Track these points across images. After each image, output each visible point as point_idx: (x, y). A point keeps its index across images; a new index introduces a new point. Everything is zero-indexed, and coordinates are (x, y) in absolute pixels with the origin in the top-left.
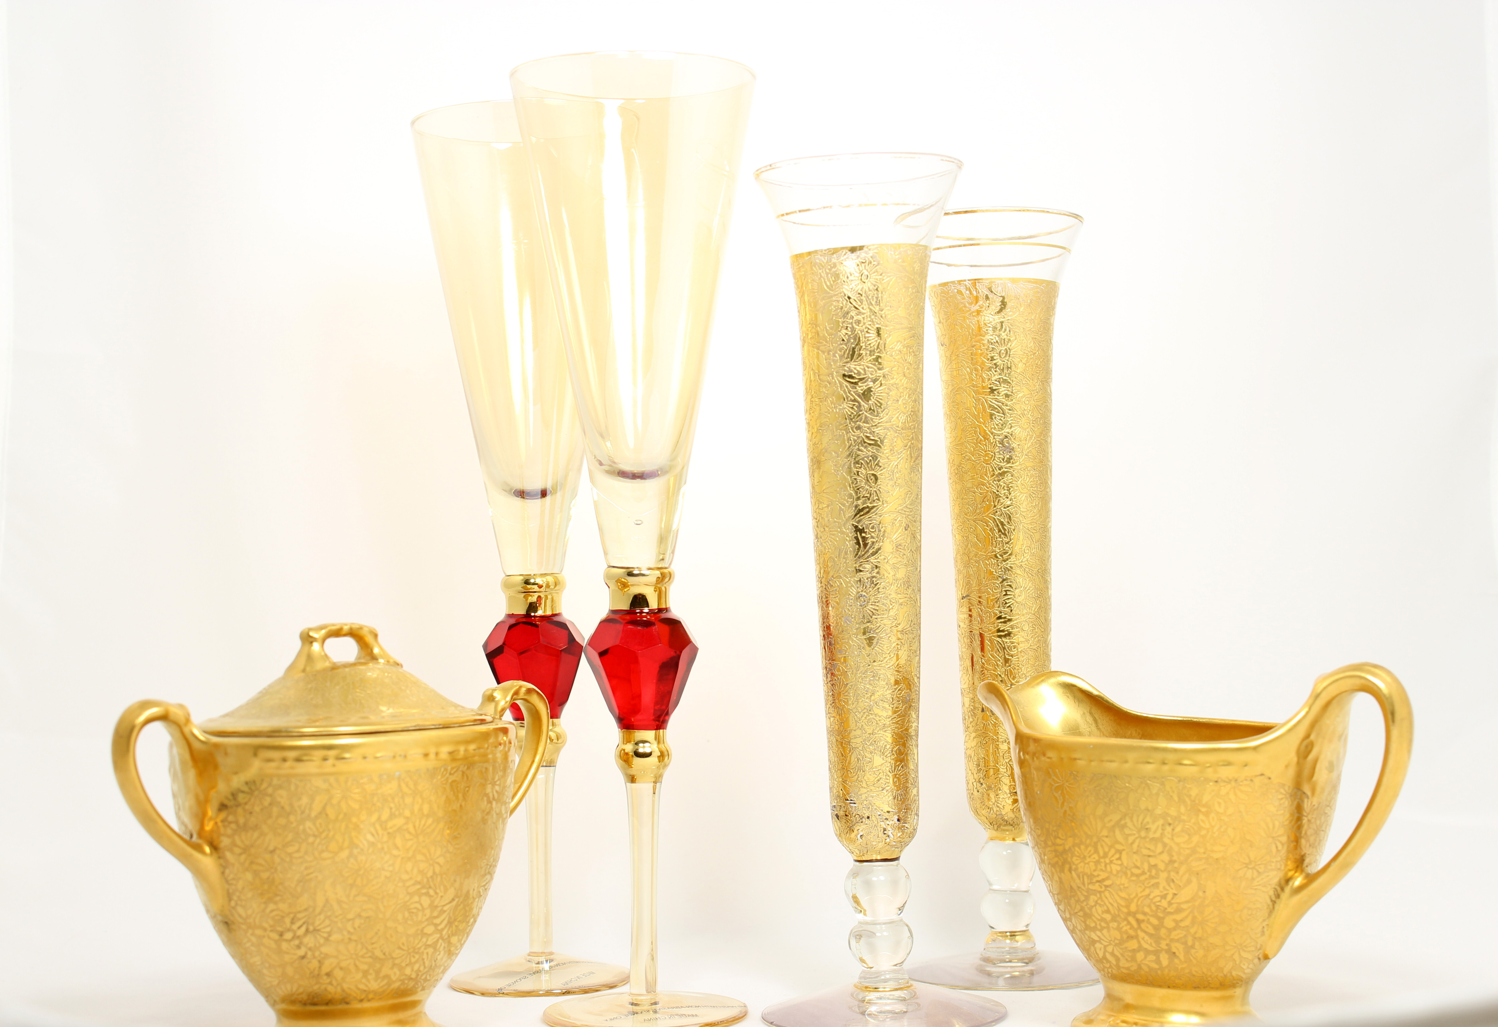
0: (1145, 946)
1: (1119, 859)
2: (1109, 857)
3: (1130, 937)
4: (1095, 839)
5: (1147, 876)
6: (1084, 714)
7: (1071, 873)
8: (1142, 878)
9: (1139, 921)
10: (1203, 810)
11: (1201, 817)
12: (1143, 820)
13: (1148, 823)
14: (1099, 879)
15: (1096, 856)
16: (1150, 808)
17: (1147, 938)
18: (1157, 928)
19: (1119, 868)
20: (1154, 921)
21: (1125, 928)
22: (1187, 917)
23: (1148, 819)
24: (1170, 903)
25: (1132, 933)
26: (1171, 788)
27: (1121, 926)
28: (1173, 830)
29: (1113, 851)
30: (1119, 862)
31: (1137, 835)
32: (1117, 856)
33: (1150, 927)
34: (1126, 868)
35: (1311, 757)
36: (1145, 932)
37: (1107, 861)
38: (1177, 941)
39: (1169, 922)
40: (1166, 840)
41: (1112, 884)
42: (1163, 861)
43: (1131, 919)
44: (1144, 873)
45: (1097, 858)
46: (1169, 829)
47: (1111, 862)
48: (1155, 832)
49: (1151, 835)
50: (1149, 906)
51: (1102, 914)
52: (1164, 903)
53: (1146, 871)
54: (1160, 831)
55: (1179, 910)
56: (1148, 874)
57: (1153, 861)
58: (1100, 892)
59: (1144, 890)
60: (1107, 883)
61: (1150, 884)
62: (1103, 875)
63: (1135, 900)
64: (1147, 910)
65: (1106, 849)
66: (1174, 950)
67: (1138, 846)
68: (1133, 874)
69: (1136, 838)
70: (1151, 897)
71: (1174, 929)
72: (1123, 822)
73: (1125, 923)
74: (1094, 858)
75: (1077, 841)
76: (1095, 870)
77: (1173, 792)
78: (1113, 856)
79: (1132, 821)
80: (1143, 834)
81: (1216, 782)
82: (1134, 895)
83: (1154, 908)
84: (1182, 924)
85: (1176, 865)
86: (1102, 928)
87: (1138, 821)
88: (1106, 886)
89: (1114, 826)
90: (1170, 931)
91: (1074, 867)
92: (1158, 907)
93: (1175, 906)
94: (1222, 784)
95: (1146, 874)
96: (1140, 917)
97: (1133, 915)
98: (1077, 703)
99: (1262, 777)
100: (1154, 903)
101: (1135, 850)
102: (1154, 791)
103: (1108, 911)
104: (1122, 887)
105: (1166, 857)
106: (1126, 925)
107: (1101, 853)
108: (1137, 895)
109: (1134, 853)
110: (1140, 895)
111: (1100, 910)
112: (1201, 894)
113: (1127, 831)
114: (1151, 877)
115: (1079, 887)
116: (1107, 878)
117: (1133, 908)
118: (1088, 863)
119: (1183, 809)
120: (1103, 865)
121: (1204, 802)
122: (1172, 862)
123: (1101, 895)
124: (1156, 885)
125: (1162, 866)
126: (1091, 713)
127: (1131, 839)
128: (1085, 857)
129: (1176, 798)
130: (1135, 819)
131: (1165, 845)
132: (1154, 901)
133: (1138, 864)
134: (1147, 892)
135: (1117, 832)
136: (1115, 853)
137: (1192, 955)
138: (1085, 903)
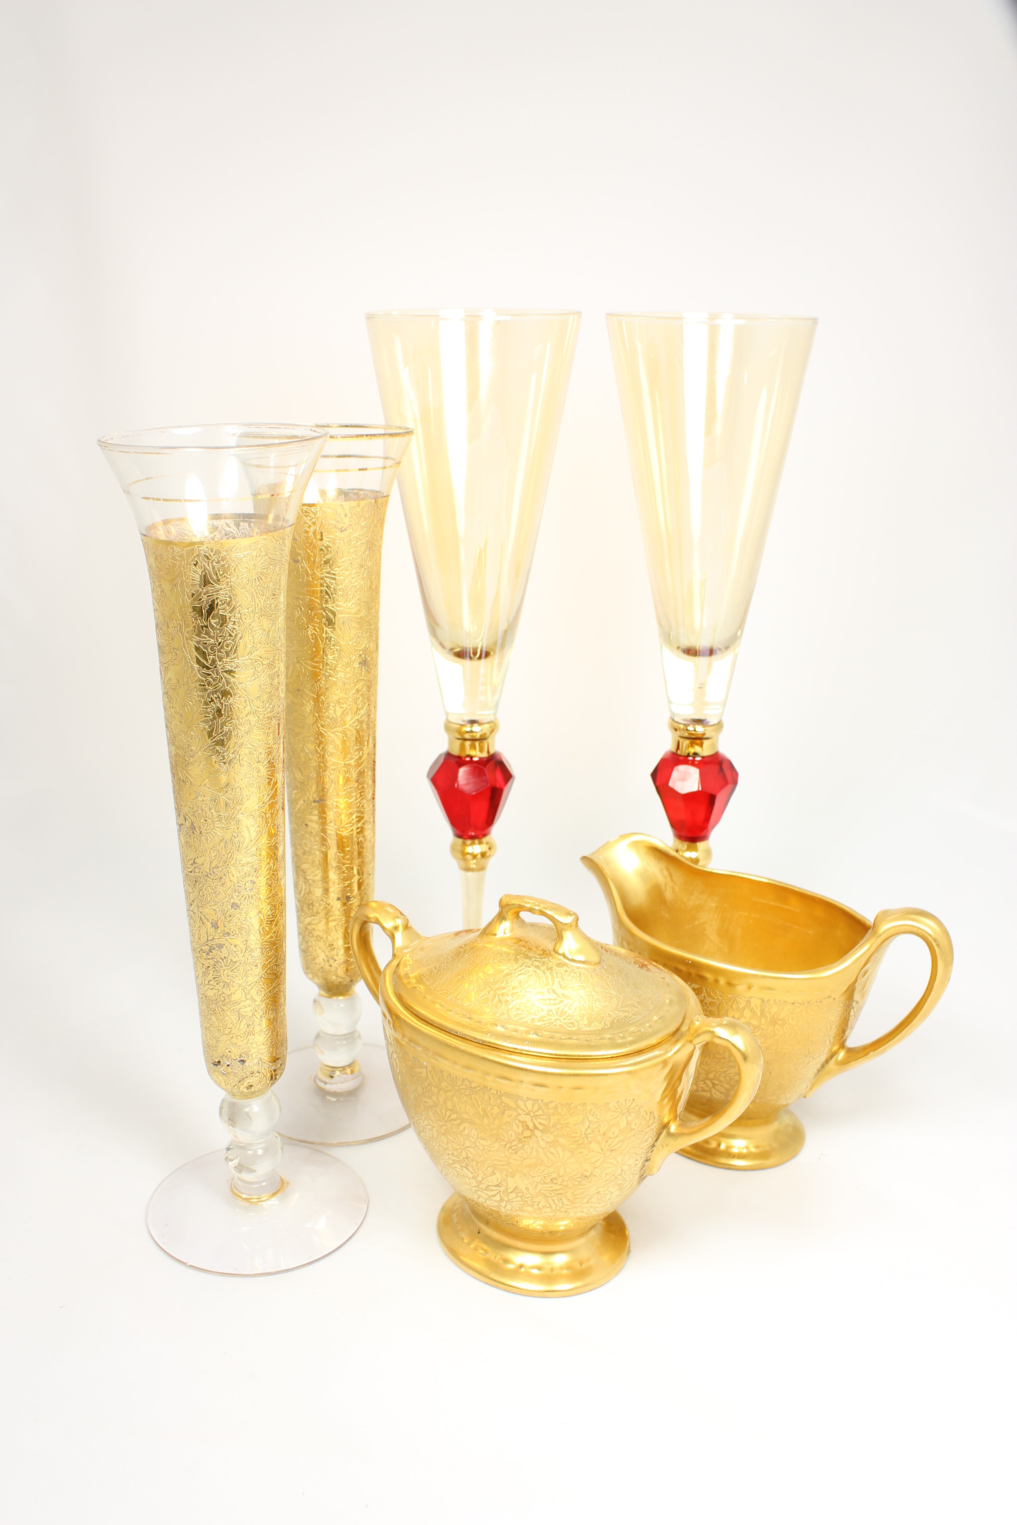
6: (662, 869)
9: (714, 1085)
10: (779, 1022)
11: (777, 1027)
21: (701, 1085)
27: (698, 1083)
35: (866, 976)
36: (718, 1091)
43: (707, 1081)
50: (725, 1077)
53: (726, 1057)
61: (728, 1065)
63: (714, 1073)
64: (722, 1079)
70: (727, 1072)
73: (702, 1082)
81: (793, 1003)
82: (714, 1069)
92: (731, 1079)
94: (797, 1005)
95: (726, 1059)
96: (716, 1082)
97: (711, 1080)
99: (830, 998)
100: (730, 1077)
106: (703, 1084)
108: (716, 1070)
110: (718, 1070)
117: (711, 1076)
119: (763, 1021)
121: (781, 1018)
126: (667, 869)
129: (759, 1013)
134: (725, 1069)
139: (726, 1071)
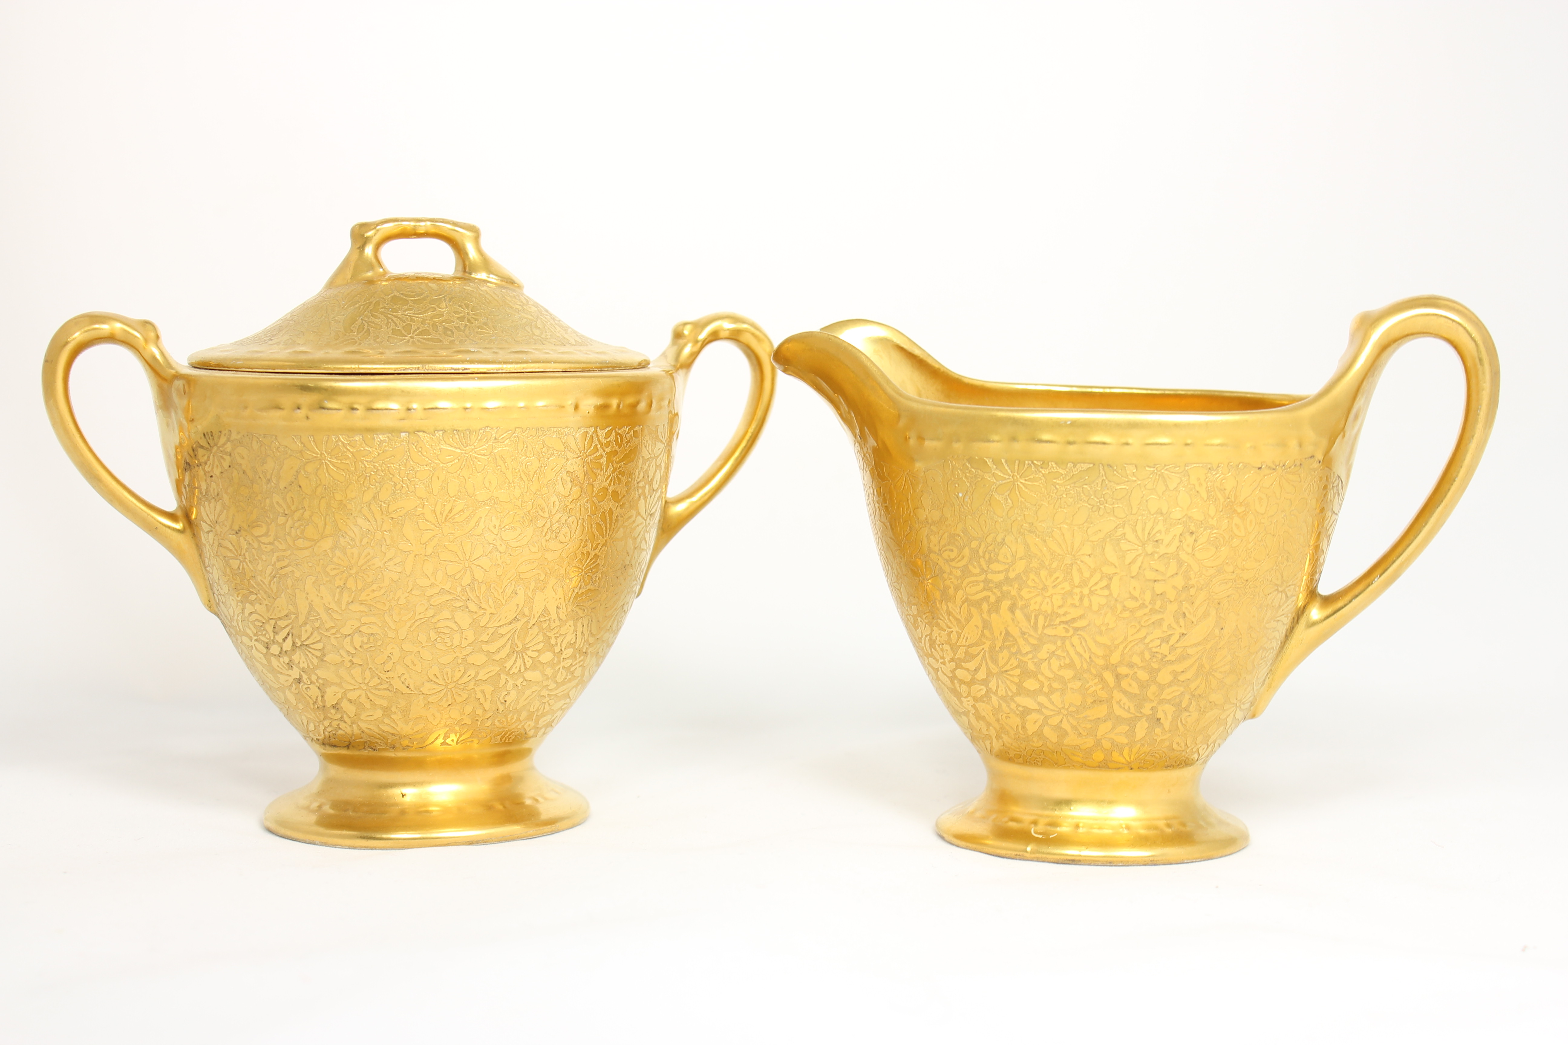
0: (1118, 711)
1: (1108, 587)
2: (1089, 586)
3: (1098, 701)
4: (1068, 560)
5: (1147, 610)
7: (1013, 612)
8: (1139, 613)
9: (1118, 677)
10: (1239, 510)
11: (1236, 520)
12: (1152, 528)
13: (1159, 532)
14: (1068, 618)
15: (1067, 585)
16: (1164, 511)
17: (1125, 700)
18: (1143, 686)
19: (1103, 601)
20: (1143, 675)
21: (1092, 689)
22: (1191, 666)
23: (1160, 526)
24: (1173, 648)
25: (1103, 694)
26: (1198, 479)
27: (1087, 686)
28: (1195, 541)
29: (1097, 576)
30: (1106, 592)
31: (1140, 552)
32: (1104, 583)
33: (1134, 684)
34: (1116, 600)
36: (1124, 693)
37: (1086, 591)
38: (1169, 701)
39: (1164, 677)
40: (1183, 556)
41: (1089, 625)
42: (1174, 587)
43: (1106, 675)
44: (1143, 606)
45: (1068, 588)
46: (1190, 540)
47: (1091, 592)
48: (1168, 545)
49: (1162, 550)
50: (1142, 654)
51: (1059, 670)
52: (1165, 649)
53: (1147, 603)
54: (1176, 543)
55: (1183, 658)
56: (1150, 607)
57: (1159, 588)
58: (1063, 639)
59: (1138, 631)
60: (1079, 624)
61: (1149, 622)
62: (1074, 613)
63: (1121, 647)
64: (1136, 659)
65: (1086, 574)
66: (1160, 715)
67: (1140, 567)
68: (1125, 608)
69: (1140, 555)
70: (1146, 641)
71: (1170, 685)
72: (1119, 533)
73: (1096, 681)
74: (1064, 588)
75: (1034, 564)
76: (1060, 607)
77: (1200, 485)
78: (1096, 584)
79: (1135, 531)
80: (1150, 549)
81: (1260, 468)
83: (1147, 656)
84: (1182, 678)
85: (1192, 591)
86: (1052, 690)
87: (1143, 530)
88: (1076, 629)
89: (1103, 540)
90: (1162, 688)
91: (1020, 603)
92: (1153, 655)
93: (1179, 651)
94: (1266, 472)
95: (1147, 607)
96: (1123, 670)
97: (1113, 668)
99: (1313, 460)
100: (1149, 650)
101: (1133, 574)
103: (1071, 665)
104: (1103, 628)
105: (1179, 582)
106: (1096, 685)
107: (1077, 581)
108: (1125, 639)
109: (1133, 577)
110: (1130, 639)
111: (1055, 664)
112: (1217, 631)
113: (1124, 546)
114: (1153, 611)
115: (1023, 634)
116: (1081, 617)
117: (1115, 658)
118: (1051, 596)
119: (1212, 511)
120: (1077, 598)
121: (1243, 499)
122: (1186, 588)
123: (1064, 643)
124: (1159, 623)
125: (1171, 594)
127: (1129, 558)
128: (1045, 588)
129: (1204, 494)
130: (1139, 528)
131: (1180, 563)
132: (1150, 646)
133: (1136, 594)
134: (1144, 633)
135: (1109, 549)
136: (1101, 580)
137: (1181, 721)
138: (1030, 656)
139: (1145, 637)
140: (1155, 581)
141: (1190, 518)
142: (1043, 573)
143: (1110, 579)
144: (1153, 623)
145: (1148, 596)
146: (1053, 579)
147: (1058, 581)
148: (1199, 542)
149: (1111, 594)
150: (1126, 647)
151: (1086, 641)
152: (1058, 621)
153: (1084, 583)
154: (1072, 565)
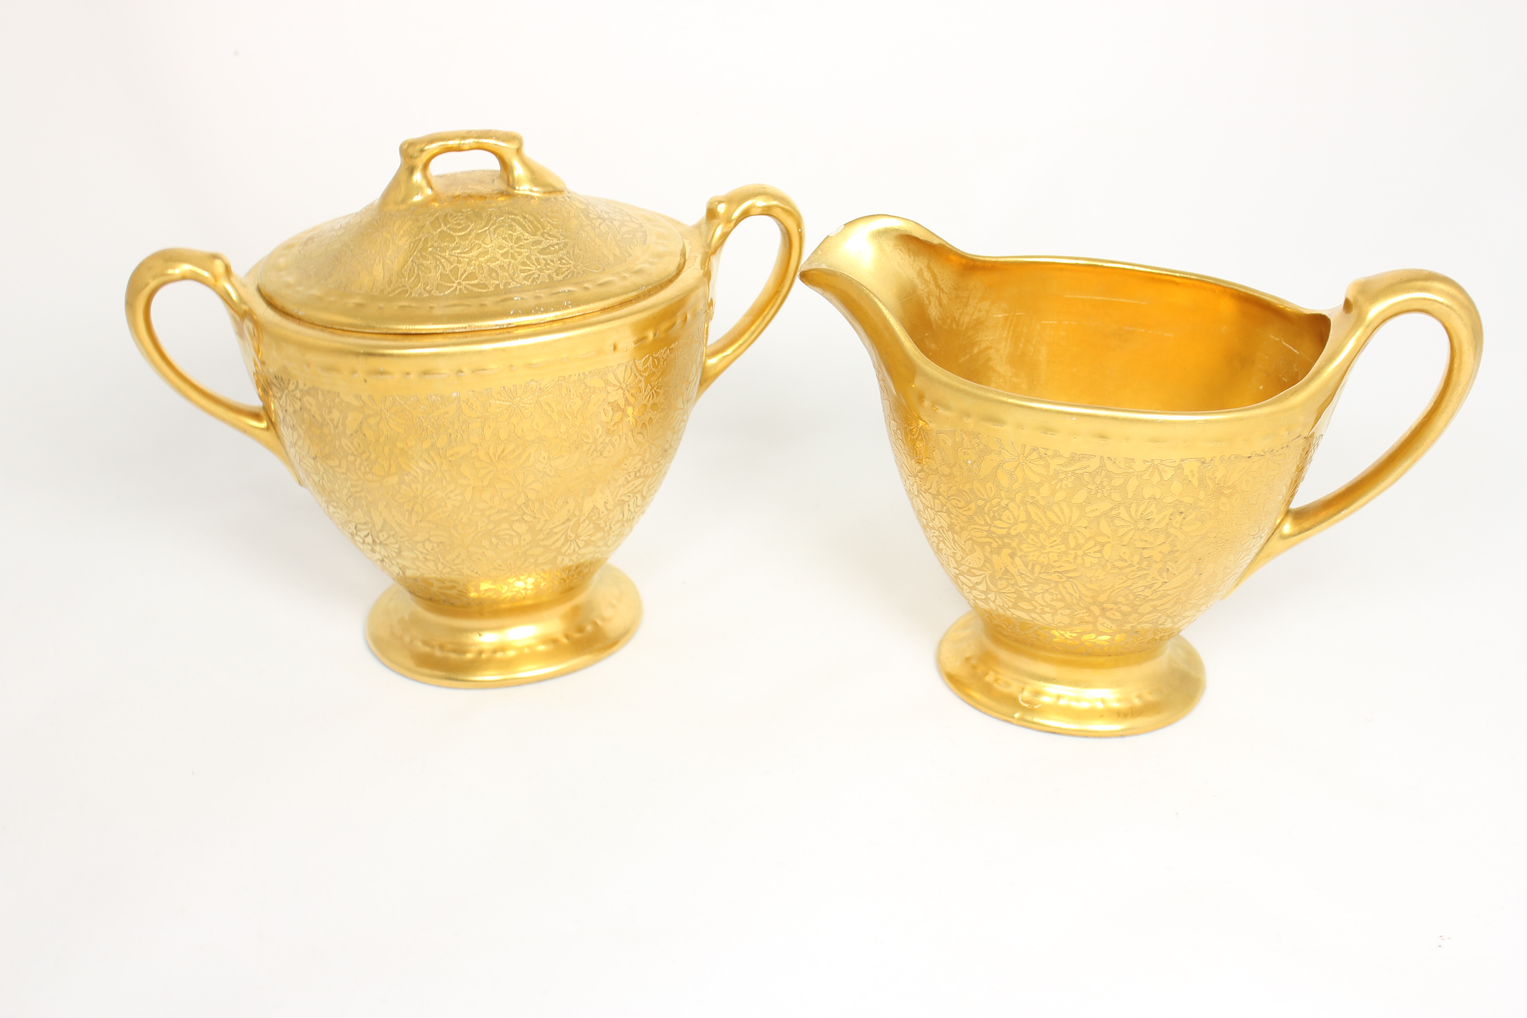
0: (1101, 629)
1: (1100, 551)
2: (1083, 550)
4: (1065, 529)
5: (1134, 568)
7: (1012, 558)
8: (1127, 570)
9: (1103, 610)
10: (1226, 492)
12: (1145, 510)
13: (1152, 513)
14: (1062, 569)
15: (1063, 548)
16: (1157, 497)
17: (1108, 622)
18: (1126, 614)
19: (1095, 561)
20: (1126, 608)
23: (1153, 508)
24: (1155, 591)
25: (1089, 619)
26: (1192, 471)
28: (1184, 518)
29: (1091, 543)
30: (1098, 555)
31: (1132, 527)
32: (1098, 548)
33: (1117, 614)
34: (1107, 561)
37: (1080, 553)
39: (1145, 609)
40: (1171, 530)
41: (1080, 576)
42: (1161, 552)
43: (1093, 607)
44: (1131, 565)
46: (1179, 518)
47: (1085, 554)
48: (1158, 523)
49: (1152, 526)
50: (1126, 596)
51: (1051, 601)
52: (1148, 592)
53: (1135, 563)
54: (1166, 521)
55: (1162, 597)
56: (1137, 566)
57: (1147, 553)
58: (1057, 583)
59: (1125, 582)
60: (1072, 574)
61: (1136, 576)
62: (1067, 567)
63: (1108, 592)
64: (1121, 599)
65: (1081, 541)
67: (1131, 538)
68: (1114, 567)
69: (1131, 530)
72: (1114, 513)
73: (1083, 610)
74: (1060, 549)
75: (1034, 528)
76: (1055, 561)
77: (1193, 475)
78: (1090, 548)
79: (1129, 512)
80: (1141, 525)
81: (1250, 457)
82: (1109, 587)
83: (1131, 597)
85: (1176, 555)
87: (1137, 511)
88: (1069, 578)
89: (1099, 517)
90: (1142, 615)
91: (1020, 553)
92: (1136, 597)
93: (1160, 593)
95: (1134, 566)
96: (1108, 605)
97: (1100, 604)
98: (912, 257)
100: (1134, 593)
101: (1125, 543)
102: (1167, 477)
103: (1062, 600)
104: (1094, 579)
105: (1166, 548)
107: (1072, 544)
108: (1113, 587)
109: (1124, 545)
110: (1116, 587)
111: (1048, 597)
113: (1118, 522)
114: (1140, 569)
115: (1021, 573)
116: (1074, 570)
117: (1102, 598)
118: (1048, 553)
119: (1202, 495)
120: (1072, 557)
121: (1231, 484)
122: (1172, 552)
123: (1057, 585)
124: (1145, 576)
125: (1158, 557)
127: (1122, 531)
128: (1043, 547)
129: (1196, 483)
130: (1133, 509)
131: (1168, 535)
132: (1135, 591)
133: (1126, 557)
134: (1130, 583)
135: (1104, 524)
136: (1094, 546)
138: (1026, 588)
139: (1131, 586)
140: (1144, 548)
141: (1180, 501)
142: (1042, 536)
143: (1103, 546)
144: (1139, 576)
145: (1136, 558)
146: (1050, 541)
147: (1055, 543)
148: (1187, 519)
149: (1103, 556)
150: (1113, 591)
151: (1077, 586)
152: (1053, 570)
153: (1078, 546)
154: (1069, 533)
